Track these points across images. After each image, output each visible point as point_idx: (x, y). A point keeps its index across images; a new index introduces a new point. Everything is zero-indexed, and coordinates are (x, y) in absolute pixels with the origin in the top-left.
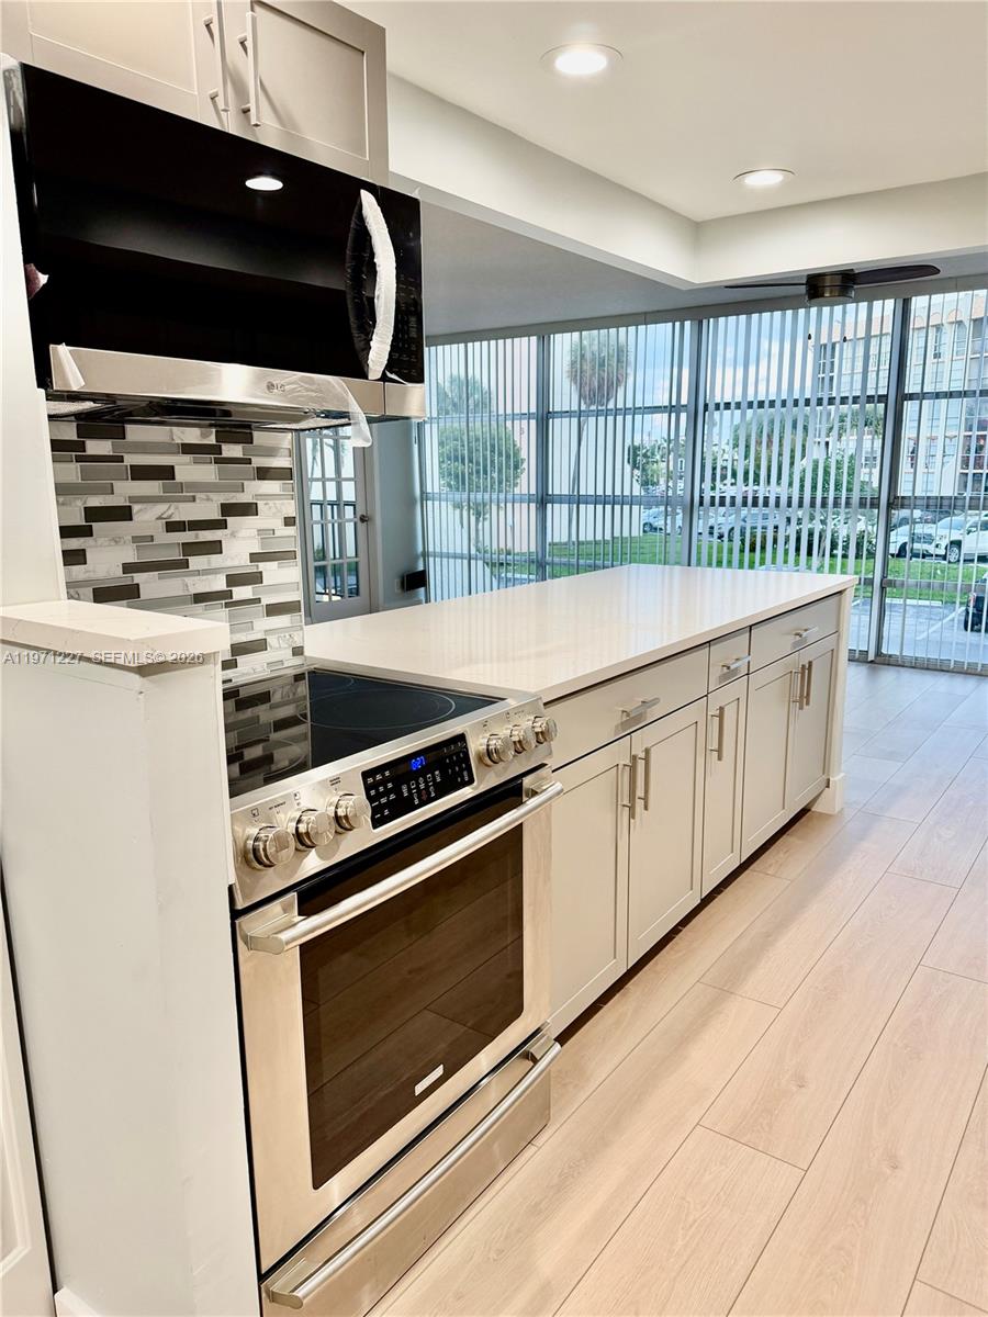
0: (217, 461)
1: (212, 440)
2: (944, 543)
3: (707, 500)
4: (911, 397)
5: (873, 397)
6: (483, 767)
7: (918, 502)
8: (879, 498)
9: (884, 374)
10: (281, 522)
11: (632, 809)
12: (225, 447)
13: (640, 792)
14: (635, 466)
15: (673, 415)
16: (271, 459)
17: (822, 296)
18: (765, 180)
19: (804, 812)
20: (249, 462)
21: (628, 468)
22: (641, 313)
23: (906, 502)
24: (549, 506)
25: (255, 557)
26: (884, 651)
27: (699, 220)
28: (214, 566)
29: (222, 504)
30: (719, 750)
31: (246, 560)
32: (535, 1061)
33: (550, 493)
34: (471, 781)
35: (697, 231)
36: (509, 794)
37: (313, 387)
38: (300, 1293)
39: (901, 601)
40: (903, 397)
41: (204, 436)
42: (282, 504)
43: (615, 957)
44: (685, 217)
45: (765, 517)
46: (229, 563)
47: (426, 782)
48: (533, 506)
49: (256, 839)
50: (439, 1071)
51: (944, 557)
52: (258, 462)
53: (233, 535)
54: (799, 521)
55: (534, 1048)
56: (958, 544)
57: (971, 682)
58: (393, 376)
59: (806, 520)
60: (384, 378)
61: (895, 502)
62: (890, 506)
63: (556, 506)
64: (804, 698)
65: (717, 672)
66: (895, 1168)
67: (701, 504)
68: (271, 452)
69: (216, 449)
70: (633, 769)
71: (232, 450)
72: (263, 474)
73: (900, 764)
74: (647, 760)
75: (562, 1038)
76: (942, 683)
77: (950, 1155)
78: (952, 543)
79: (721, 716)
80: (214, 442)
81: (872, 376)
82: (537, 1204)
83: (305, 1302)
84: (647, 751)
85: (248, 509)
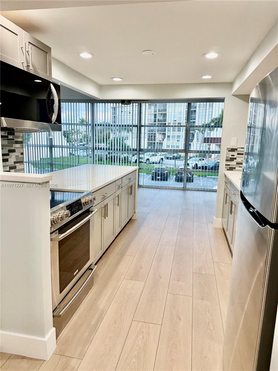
0: (8, 139)
1: (6, 135)
2: (145, 159)
3: (97, 148)
4: (142, 126)
5: (134, 125)
6: (84, 206)
7: (145, 150)
8: (137, 149)
9: (137, 120)
10: (20, 154)
11: (105, 216)
12: (9, 136)
13: (106, 213)
14: (65, 137)
15: (87, 126)
16: (18, 139)
17: (125, 102)
18: (117, 80)
19: (131, 219)
20: (14, 139)
21: (63, 137)
22: (77, 100)
23: (143, 150)
24: (53, 148)
25: (15, 163)
26: (140, 184)
27: (101, 84)
28: (7, 164)
29: (9, 150)
30: (118, 204)
31: (13, 163)
32: (92, 269)
33: (53, 144)
34: (82, 209)
35: (101, 87)
36: (88, 212)
37: (43, 125)
38: (61, 314)
39: (143, 174)
40: (141, 126)
41: (5, 133)
42: (21, 150)
43: (101, 250)
44: (98, 84)
45: (101, 152)
46: (10, 164)
47: (76, 209)
48: (48, 148)
49: (53, 219)
50: (77, 271)
51: (146, 163)
52: (16, 140)
53: (11, 157)
54: (112, 153)
55: (91, 267)
56: (148, 159)
57: (158, 190)
58: (57, 123)
59: (113, 153)
60: (55, 123)
61: (140, 150)
62: (139, 151)
63: (56, 148)
64: (131, 193)
65: (117, 187)
66: (161, 278)
67: (96, 149)
68: (18, 137)
69: (7, 137)
70: (105, 207)
71: (11, 137)
72: (17, 142)
73: (147, 208)
74: (107, 206)
75: (96, 264)
76: (152, 191)
77: (170, 274)
78: (147, 159)
79: (118, 197)
80: (7, 135)
81: (134, 120)
82: (96, 298)
83: (62, 315)
84: (107, 204)
85: (13, 151)
